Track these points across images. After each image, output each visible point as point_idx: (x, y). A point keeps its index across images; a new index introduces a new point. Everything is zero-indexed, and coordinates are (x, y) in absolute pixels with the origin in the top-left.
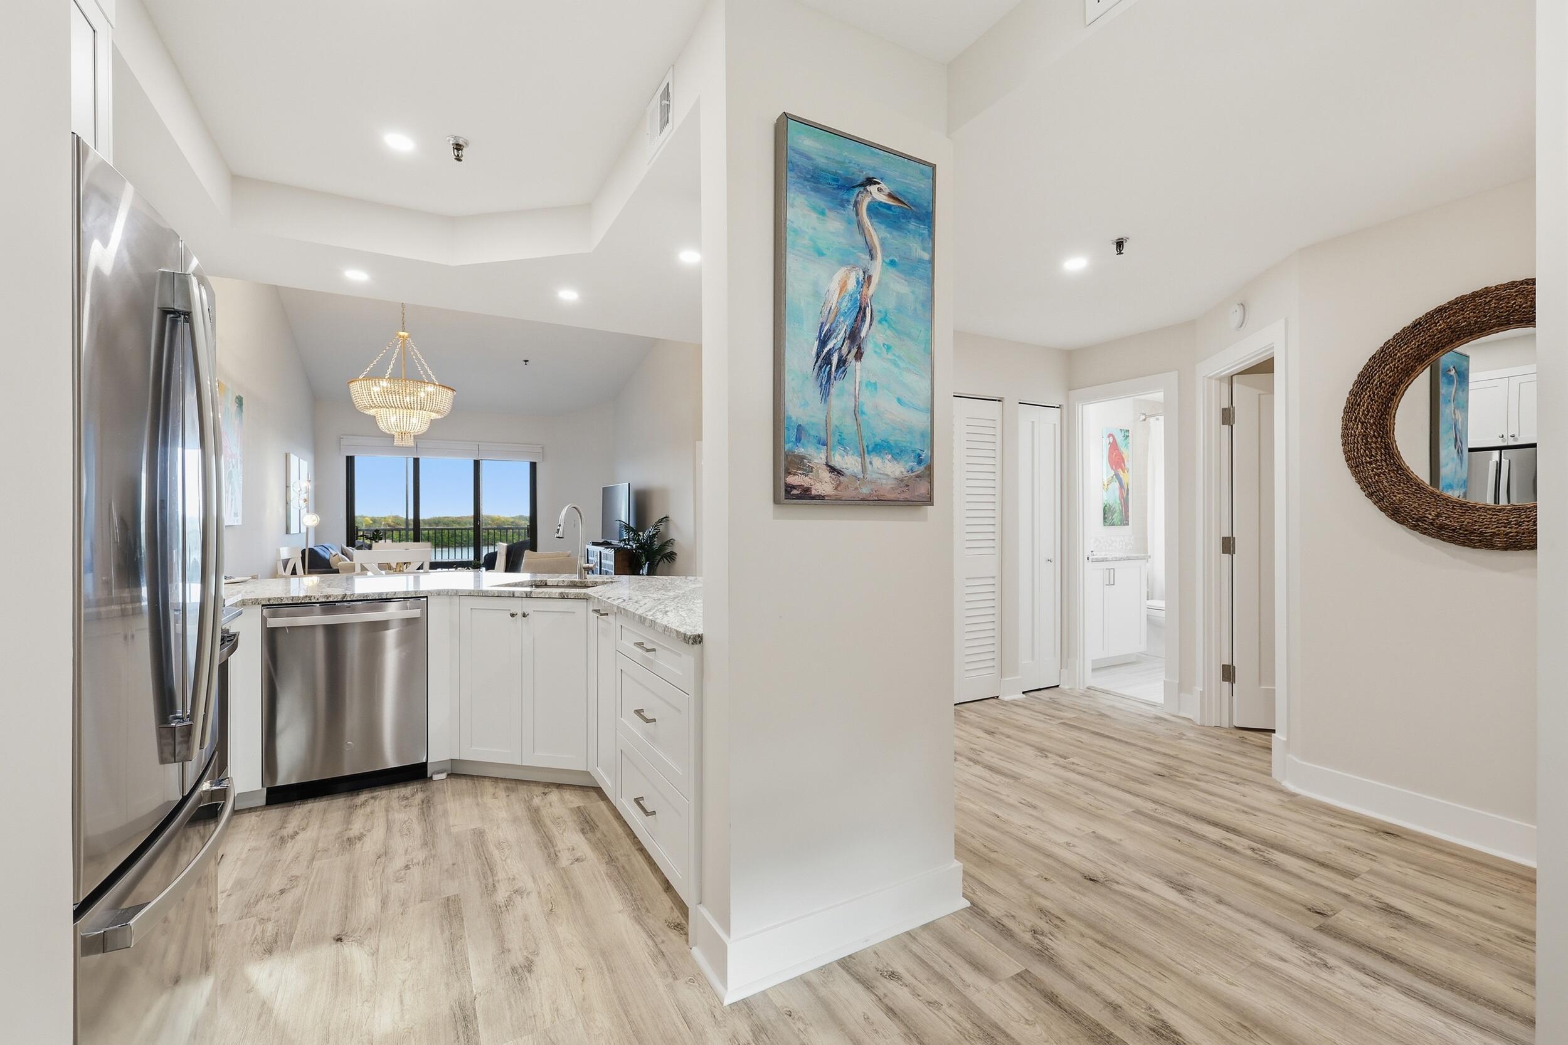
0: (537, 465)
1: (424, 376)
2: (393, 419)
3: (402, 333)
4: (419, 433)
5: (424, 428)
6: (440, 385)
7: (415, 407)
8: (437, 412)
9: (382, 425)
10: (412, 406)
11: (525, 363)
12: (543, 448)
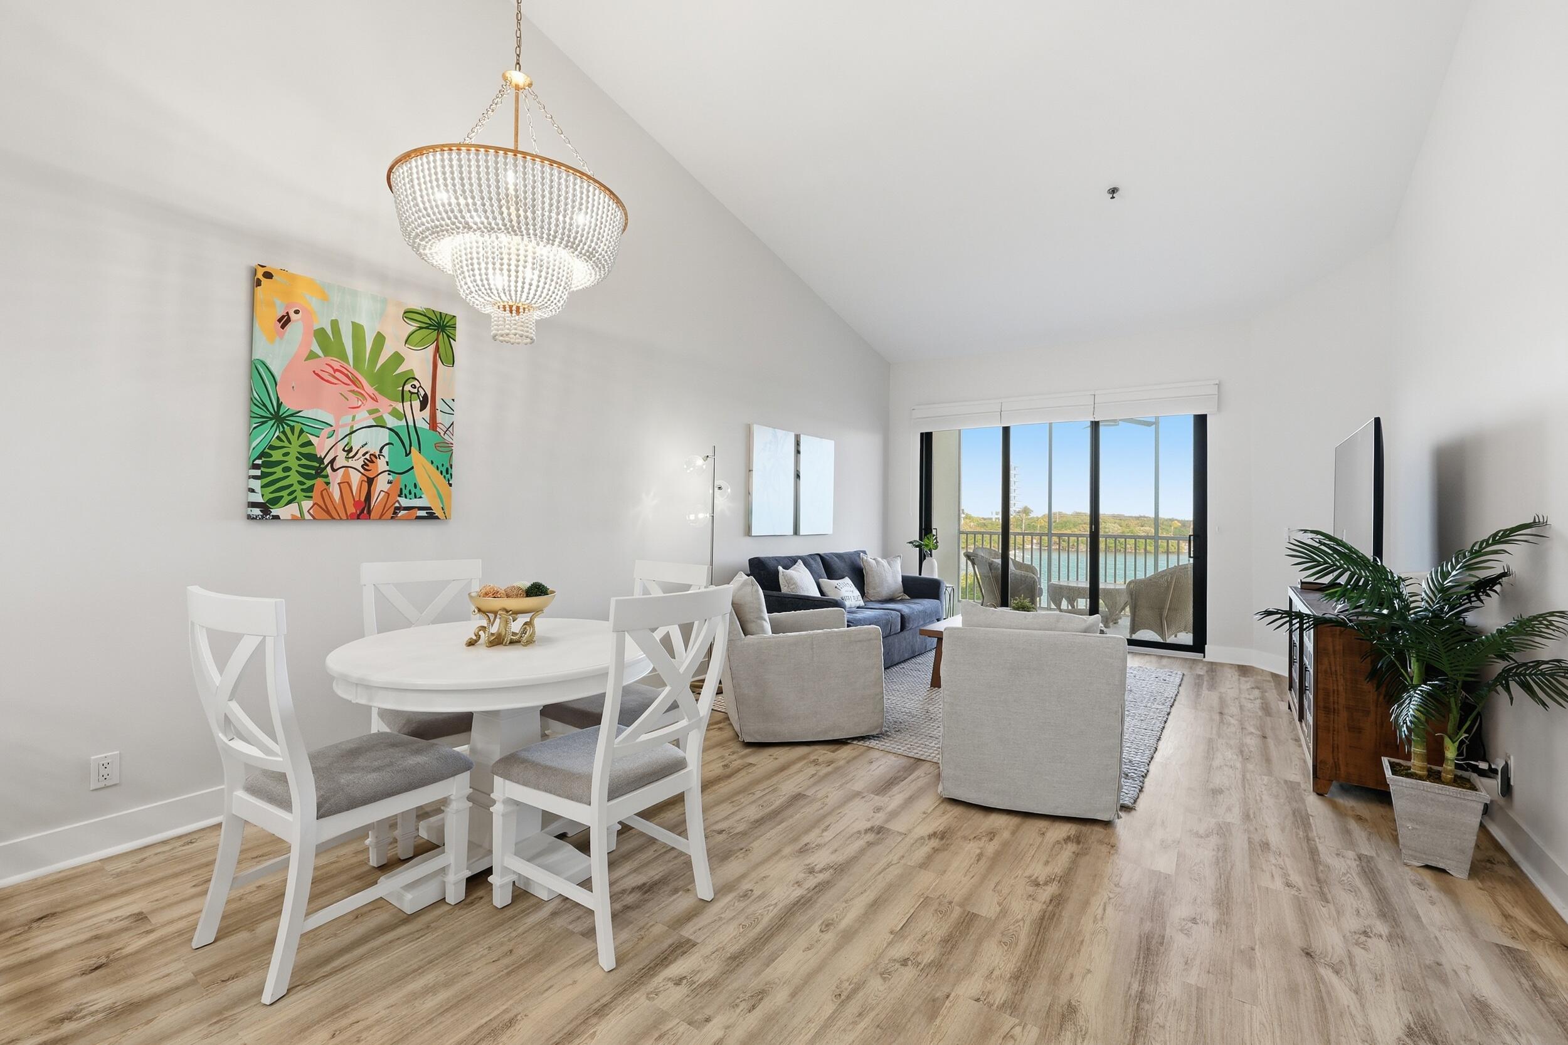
0: (1207, 419)
11: (1113, 198)
12: (1219, 385)
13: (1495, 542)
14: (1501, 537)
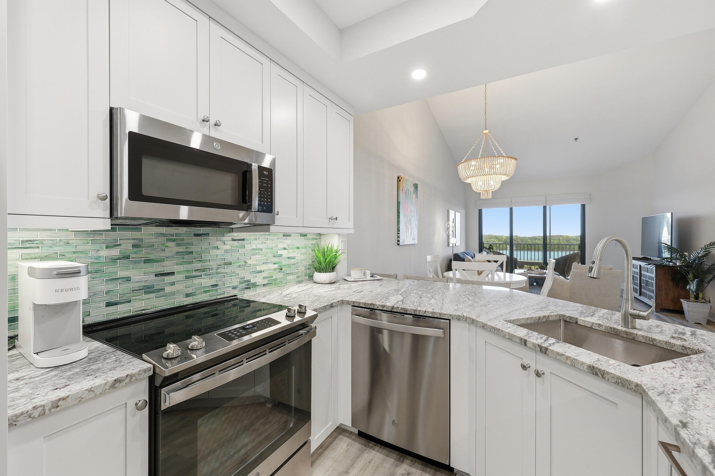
0: (586, 205)
1: (496, 153)
2: (480, 183)
3: (485, 132)
4: (495, 190)
5: (498, 186)
6: (507, 157)
7: (491, 173)
8: (505, 175)
9: (474, 188)
10: (489, 173)
11: (576, 141)
12: (590, 195)
13: (711, 245)
14: (712, 244)
